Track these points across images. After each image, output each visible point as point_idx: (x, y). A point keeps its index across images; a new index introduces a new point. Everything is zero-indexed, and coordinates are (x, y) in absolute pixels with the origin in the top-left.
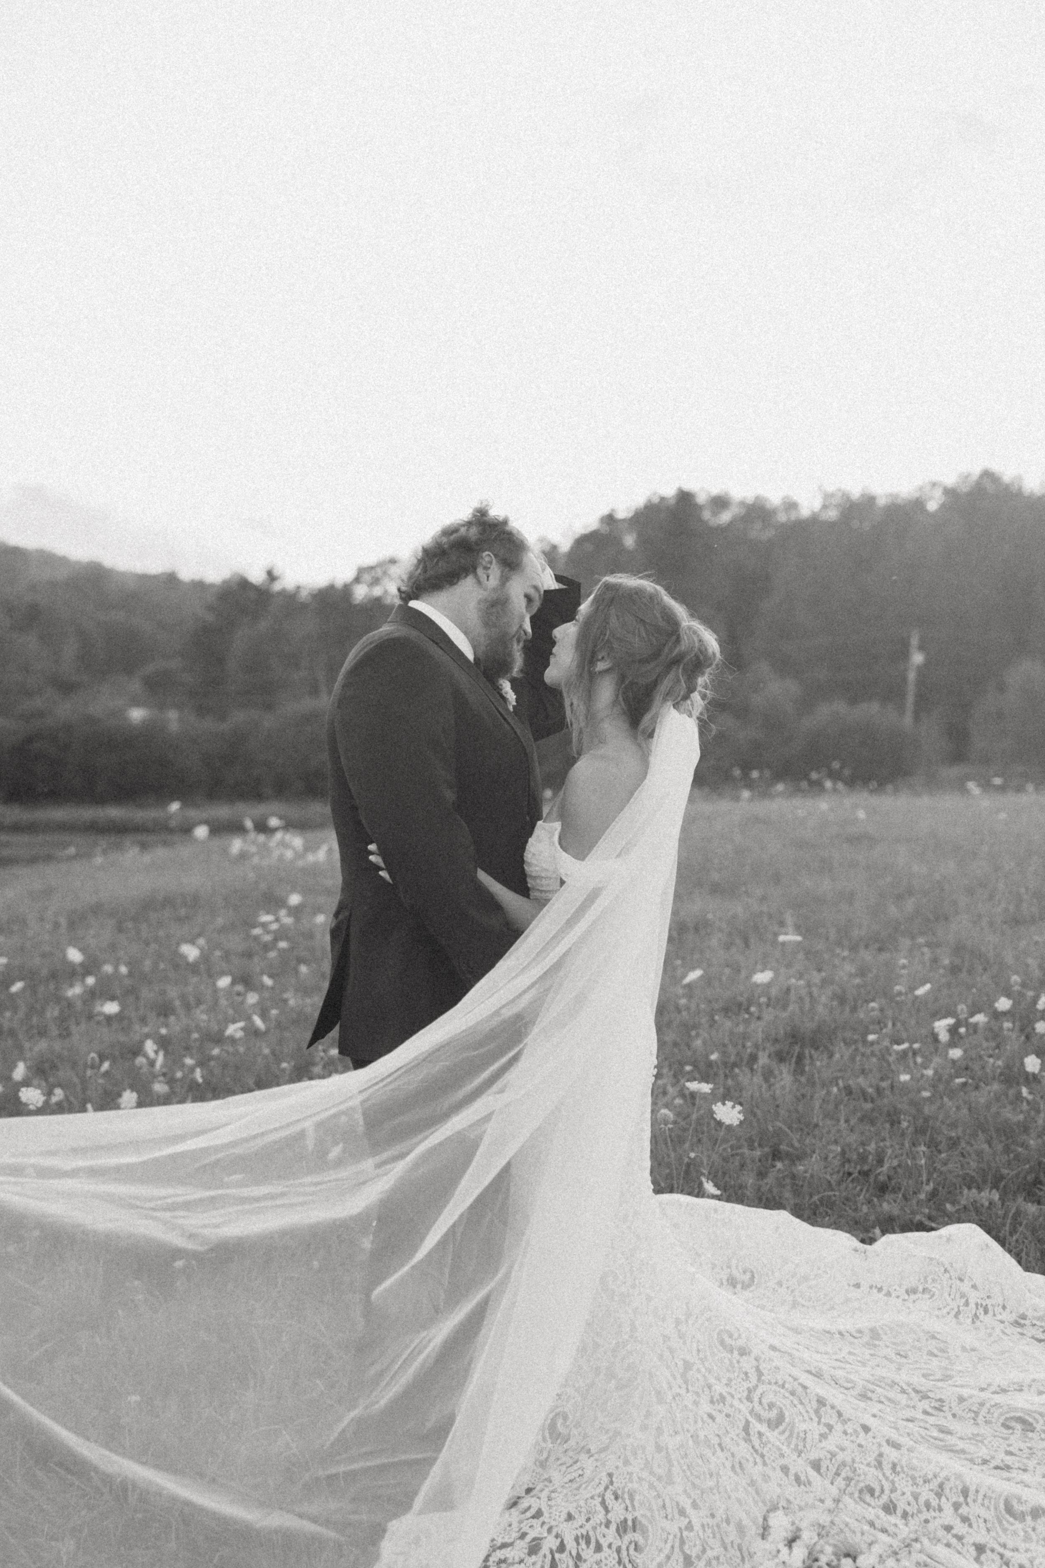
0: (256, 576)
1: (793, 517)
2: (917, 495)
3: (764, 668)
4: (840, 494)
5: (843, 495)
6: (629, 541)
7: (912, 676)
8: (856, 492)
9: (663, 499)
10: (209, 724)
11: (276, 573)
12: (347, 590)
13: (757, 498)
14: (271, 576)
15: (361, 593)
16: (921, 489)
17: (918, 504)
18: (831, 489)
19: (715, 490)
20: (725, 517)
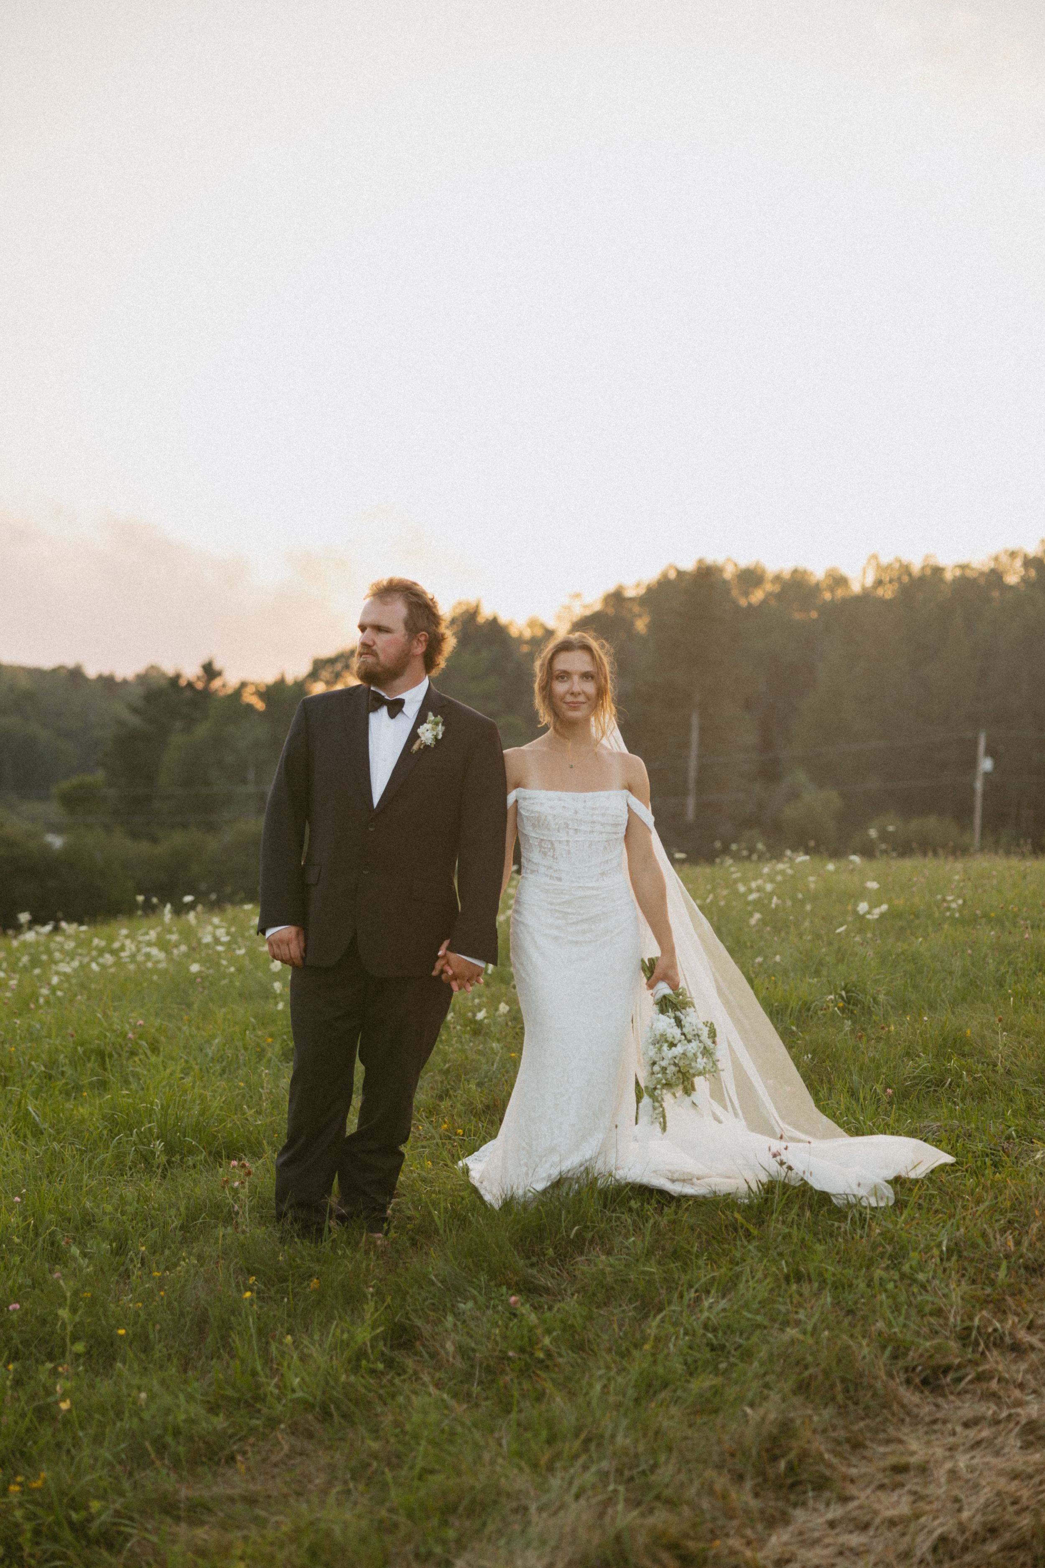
0: (191, 671)
1: (840, 593)
2: (992, 565)
3: (801, 777)
4: (897, 565)
5: (901, 565)
6: (641, 625)
7: (979, 785)
8: (917, 565)
9: (680, 574)
10: (144, 847)
11: (217, 666)
12: (300, 686)
13: (795, 572)
14: (210, 671)
15: (318, 688)
16: (996, 559)
17: (995, 576)
18: (886, 559)
19: (745, 561)
20: (758, 596)
